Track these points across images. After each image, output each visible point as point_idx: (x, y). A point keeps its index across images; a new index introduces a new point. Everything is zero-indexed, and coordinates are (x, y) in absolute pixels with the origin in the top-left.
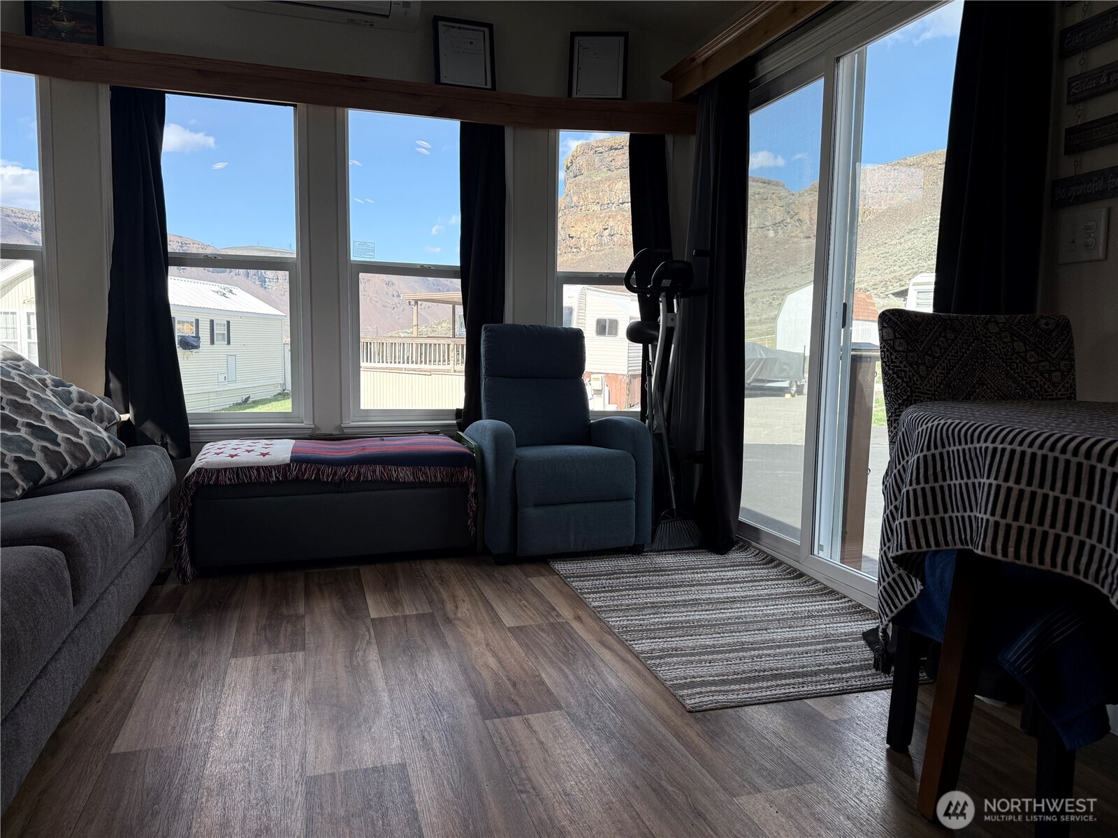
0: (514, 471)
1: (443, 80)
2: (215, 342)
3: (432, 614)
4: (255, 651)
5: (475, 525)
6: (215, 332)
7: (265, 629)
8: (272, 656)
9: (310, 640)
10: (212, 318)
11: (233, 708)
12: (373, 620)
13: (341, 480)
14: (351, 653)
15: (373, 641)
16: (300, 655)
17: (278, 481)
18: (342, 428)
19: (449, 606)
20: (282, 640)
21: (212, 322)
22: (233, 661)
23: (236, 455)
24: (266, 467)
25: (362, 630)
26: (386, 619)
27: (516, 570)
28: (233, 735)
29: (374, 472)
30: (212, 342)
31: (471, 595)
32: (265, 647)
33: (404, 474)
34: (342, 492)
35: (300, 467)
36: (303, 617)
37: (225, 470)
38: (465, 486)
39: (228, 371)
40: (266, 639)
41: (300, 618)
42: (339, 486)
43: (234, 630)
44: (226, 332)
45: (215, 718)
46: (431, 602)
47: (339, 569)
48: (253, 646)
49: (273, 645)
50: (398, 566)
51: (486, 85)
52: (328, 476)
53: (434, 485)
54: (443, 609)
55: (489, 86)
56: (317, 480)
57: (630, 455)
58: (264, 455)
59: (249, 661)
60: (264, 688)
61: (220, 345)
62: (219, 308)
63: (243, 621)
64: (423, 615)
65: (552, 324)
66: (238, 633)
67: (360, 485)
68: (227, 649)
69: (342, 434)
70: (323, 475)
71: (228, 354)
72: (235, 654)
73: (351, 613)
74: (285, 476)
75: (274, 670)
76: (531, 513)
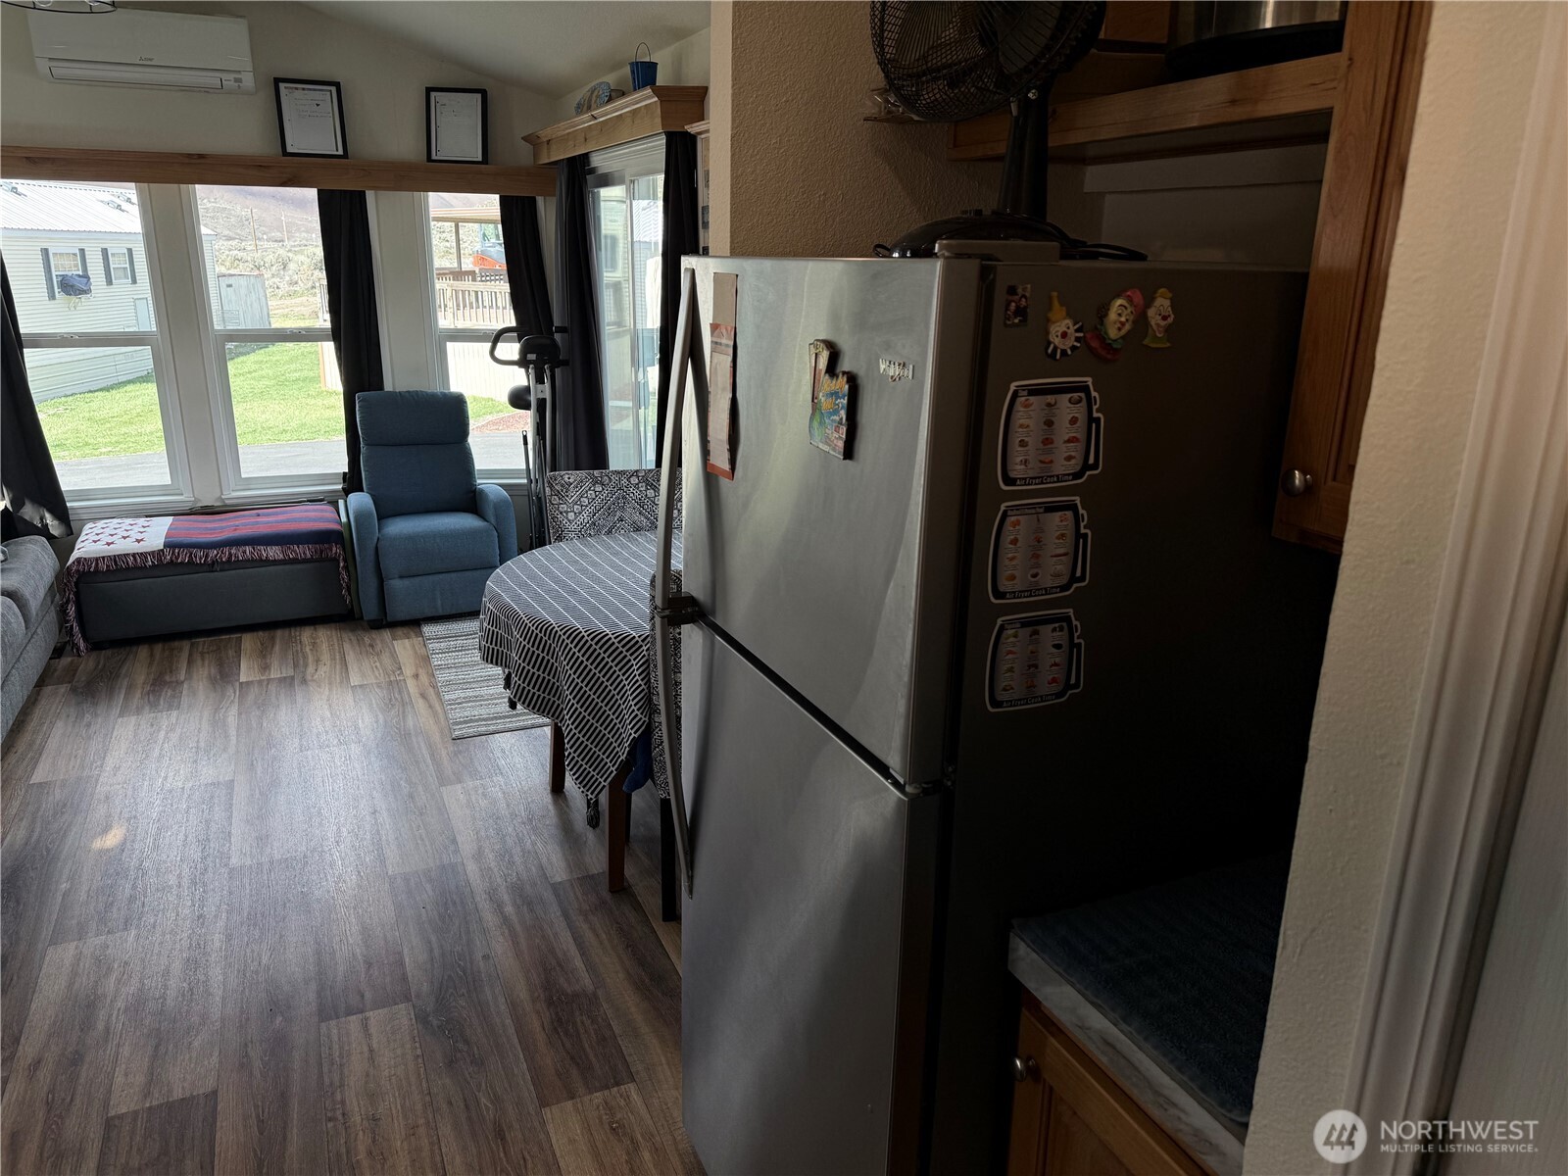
0: (377, 548)
1: (290, 149)
2: (114, 281)
3: (293, 678)
4: (139, 711)
5: (350, 594)
6: (112, 266)
7: (149, 694)
8: (152, 715)
9: (185, 701)
10: (104, 246)
11: (117, 753)
12: (241, 684)
13: (213, 562)
14: (216, 710)
15: (237, 700)
16: (175, 713)
17: (154, 565)
18: (223, 500)
19: (311, 669)
20: (162, 702)
21: (105, 252)
22: (120, 720)
23: (112, 543)
24: (142, 554)
25: (230, 691)
26: (252, 682)
27: (386, 634)
28: (117, 769)
29: (245, 552)
30: (109, 282)
31: (333, 659)
32: (147, 708)
33: (274, 552)
34: (216, 571)
35: (173, 553)
36: (183, 682)
37: (103, 558)
38: (336, 560)
39: (137, 320)
40: (149, 701)
41: (180, 683)
42: (211, 566)
43: (122, 696)
44: (128, 266)
45: (104, 758)
46: (296, 666)
47: (224, 637)
48: (137, 707)
49: (154, 706)
50: (279, 633)
51: (337, 150)
52: (201, 559)
53: (305, 561)
54: (304, 672)
55: (341, 152)
56: (191, 562)
57: (492, 527)
58: (138, 541)
59: (133, 719)
60: (142, 739)
61: (122, 285)
62: (114, 231)
63: (131, 688)
64: (285, 678)
65: (438, 389)
66: (126, 698)
67: (231, 564)
68: (116, 711)
69: (222, 506)
70: (196, 557)
71: (135, 297)
72: (121, 715)
73: (224, 675)
74: (159, 560)
75: (152, 725)
76: (396, 585)
